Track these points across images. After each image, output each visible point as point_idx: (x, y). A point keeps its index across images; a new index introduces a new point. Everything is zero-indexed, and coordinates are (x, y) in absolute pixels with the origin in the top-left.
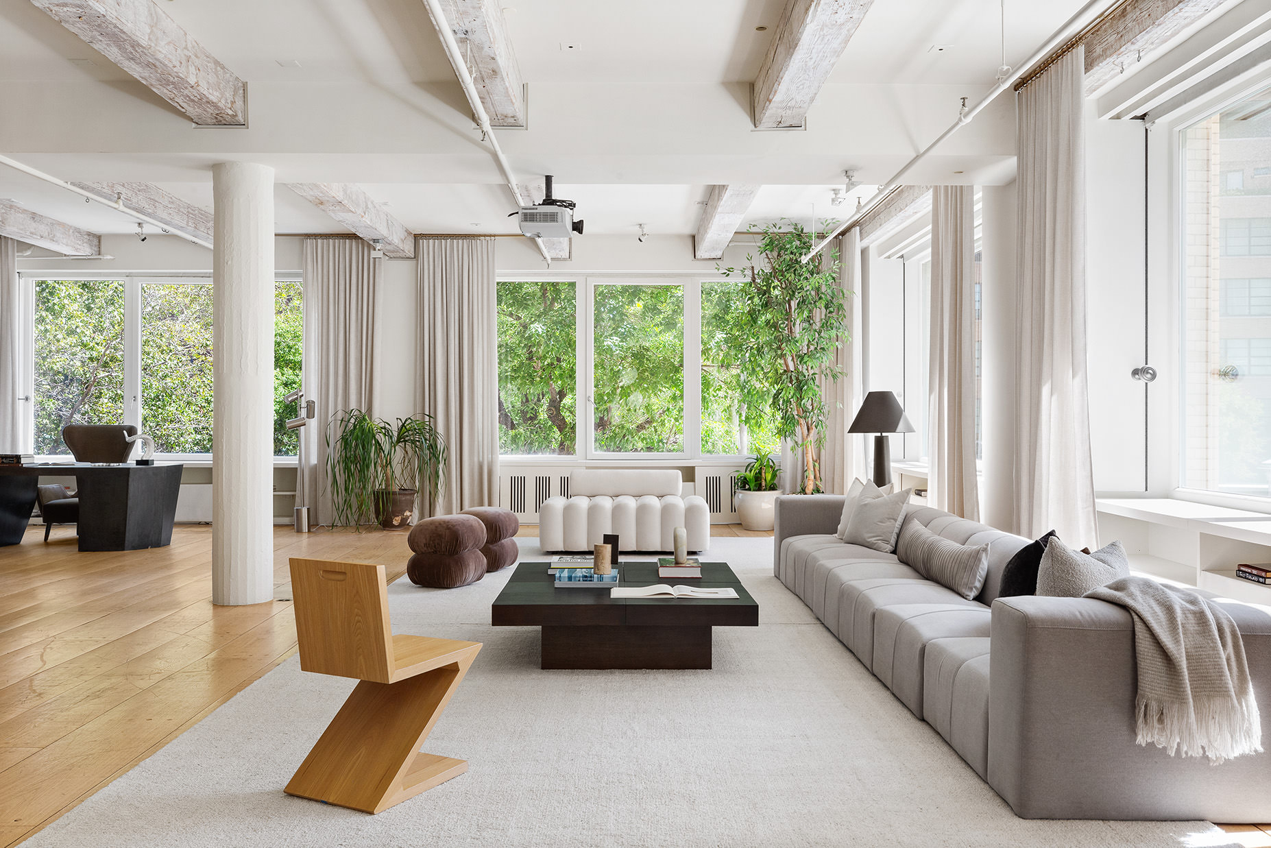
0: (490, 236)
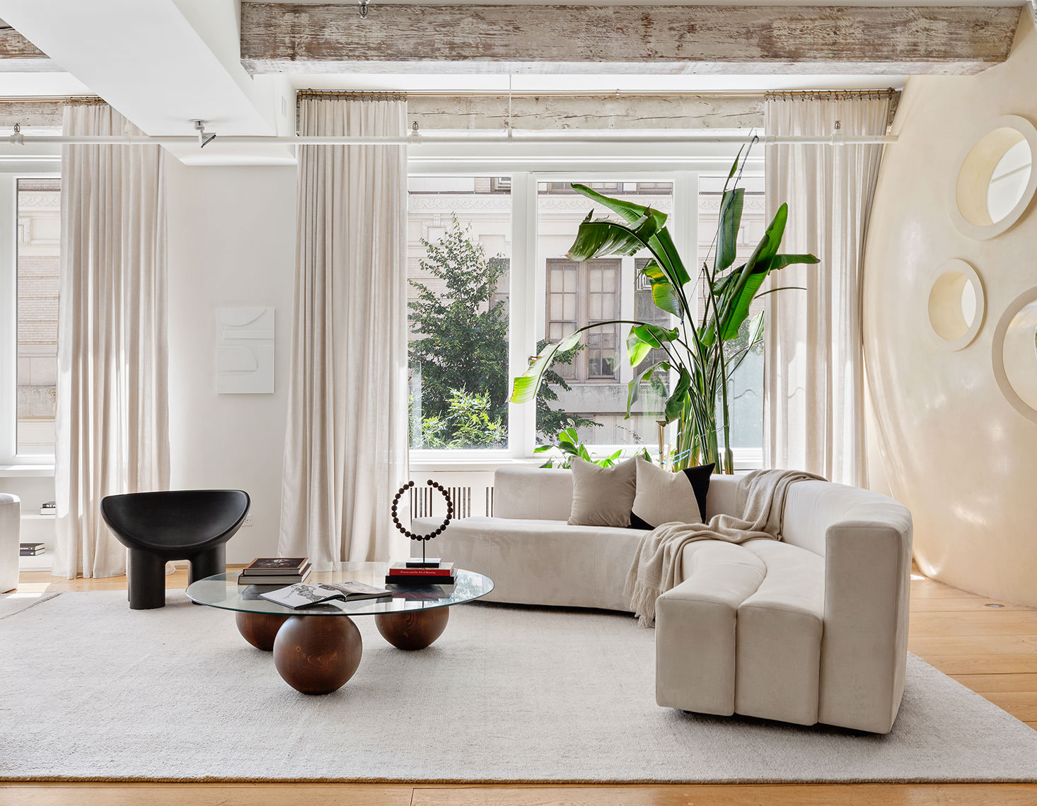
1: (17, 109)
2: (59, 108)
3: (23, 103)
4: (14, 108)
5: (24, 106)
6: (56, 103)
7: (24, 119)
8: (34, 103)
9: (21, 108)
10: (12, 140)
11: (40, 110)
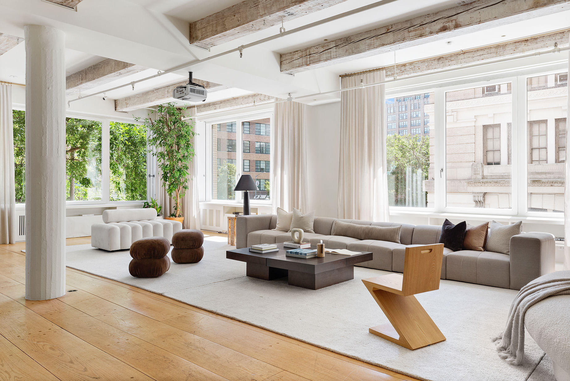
0: (9, 83)
1: (540, 40)
2: (565, 35)
3: (544, 36)
4: (539, 40)
5: (544, 38)
6: (563, 32)
7: (544, 44)
8: (550, 35)
9: (543, 39)
10: (554, 51)
11: (554, 38)
